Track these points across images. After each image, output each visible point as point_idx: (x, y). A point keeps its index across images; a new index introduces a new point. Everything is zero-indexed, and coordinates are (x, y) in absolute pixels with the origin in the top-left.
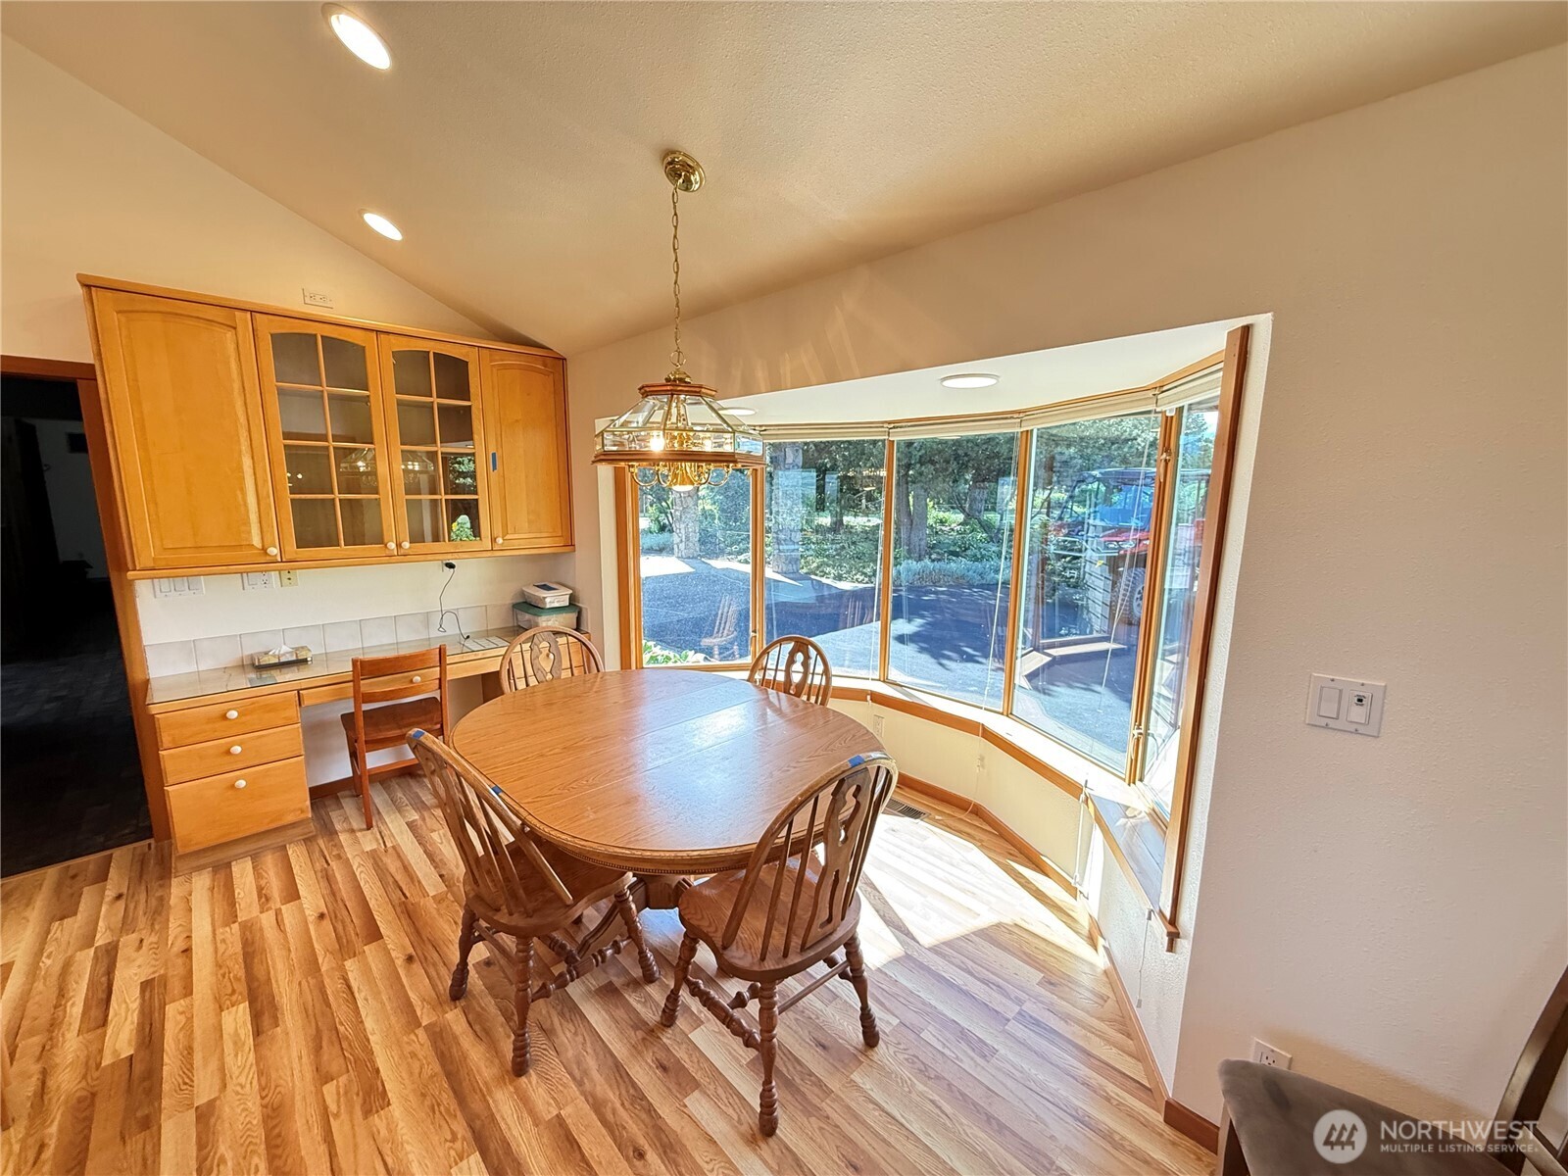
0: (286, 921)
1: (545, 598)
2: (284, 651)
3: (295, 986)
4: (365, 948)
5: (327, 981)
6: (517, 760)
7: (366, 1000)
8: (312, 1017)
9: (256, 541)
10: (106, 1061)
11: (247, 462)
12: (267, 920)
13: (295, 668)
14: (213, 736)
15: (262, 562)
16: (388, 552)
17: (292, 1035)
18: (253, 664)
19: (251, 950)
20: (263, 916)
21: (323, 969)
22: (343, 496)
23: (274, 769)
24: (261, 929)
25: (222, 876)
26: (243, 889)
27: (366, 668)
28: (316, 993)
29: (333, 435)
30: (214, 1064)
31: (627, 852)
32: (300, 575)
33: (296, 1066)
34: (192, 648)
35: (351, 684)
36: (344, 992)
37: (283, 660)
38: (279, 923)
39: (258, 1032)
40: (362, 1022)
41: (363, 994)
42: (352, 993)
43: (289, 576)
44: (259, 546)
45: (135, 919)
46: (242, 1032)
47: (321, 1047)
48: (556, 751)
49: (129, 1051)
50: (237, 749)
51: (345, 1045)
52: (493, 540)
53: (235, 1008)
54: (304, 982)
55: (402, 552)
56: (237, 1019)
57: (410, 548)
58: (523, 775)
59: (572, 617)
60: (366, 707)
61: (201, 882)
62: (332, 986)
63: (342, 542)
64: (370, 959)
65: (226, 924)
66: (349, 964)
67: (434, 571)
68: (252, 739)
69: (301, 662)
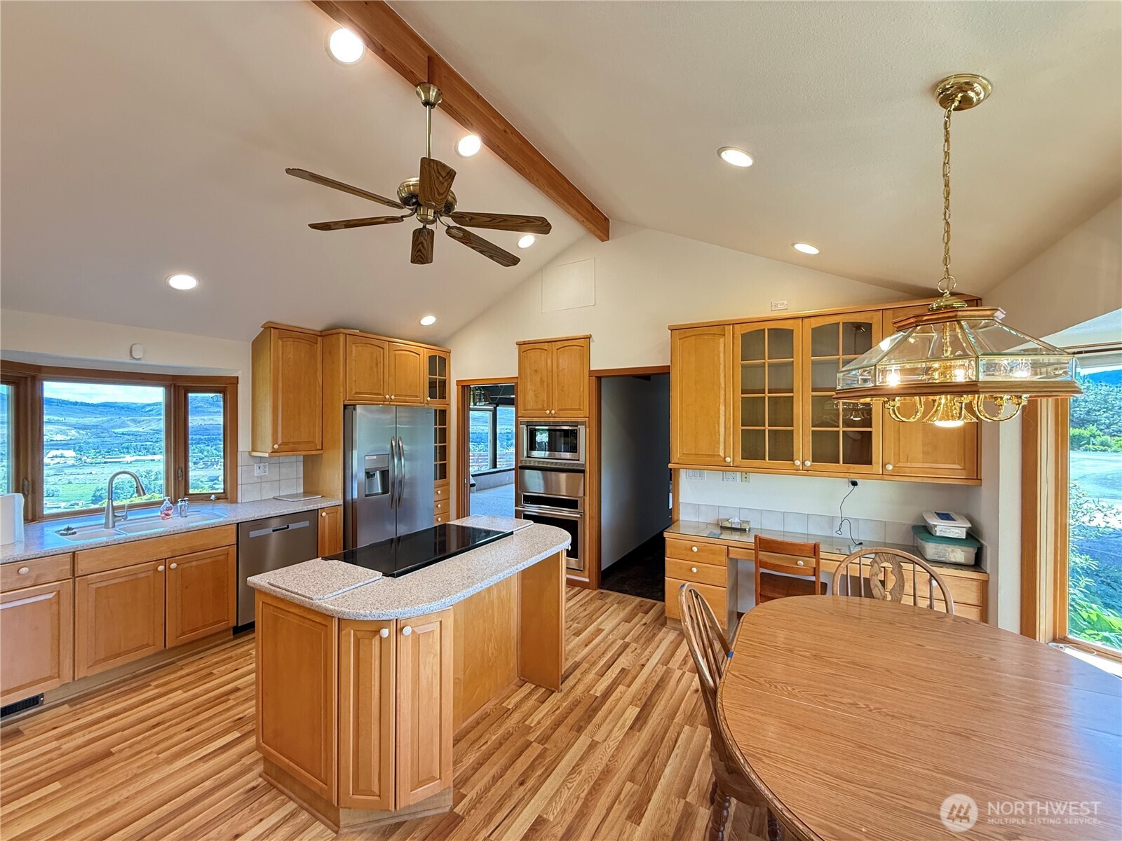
0: (682, 682)
1: (935, 526)
2: (735, 521)
3: (660, 718)
4: (700, 726)
5: (671, 728)
6: (769, 644)
7: (677, 756)
8: (652, 741)
9: (722, 454)
10: (591, 692)
11: (722, 408)
12: (678, 673)
13: (739, 533)
14: (687, 558)
15: (720, 466)
16: (795, 468)
17: (640, 742)
18: (718, 524)
19: (660, 685)
20: (677, 670)
21: (675, 721)
22: (770, 428)
23: (711, 589)
24: (671, 677)
25: (680, 638)
26: (681, 651)
27: (764, 544)
28: (663, 730)
29: (768, 389)
30: (610, 727)
31: (742, 761)
32: (753, 477)
33: (629, 759)
34: (697, 508)
35: (754, 551)
36: (672, 741)
37: (733, 526)
38: (680, 679)
39: (631, 728)
40: (666, 766)
41: (678, 751)
42: (675, 746)
43: (746, 476)
44: (723, 456)
45: (641, 638)
46: (628, 721)
47: (643, 760)
48: (807, 654)
49: (598, 694)
50: (695, 570)
51: (651, 769)
52: (884, 466)
53: (634, 707)
54: (663, 720)
55: (805, 468)
56: (633, 712)
57: (811, 465)
58: (758, 655)
59: (972, 551)
60: (762, 570)
61: (672, 636)
62: (671, 734)
63: (767, 458)
64: (696, 735)
65: (663, 664)
66: (686, 727)
67: (842, 486)
68: (706, 567)
69: (743, 530)
